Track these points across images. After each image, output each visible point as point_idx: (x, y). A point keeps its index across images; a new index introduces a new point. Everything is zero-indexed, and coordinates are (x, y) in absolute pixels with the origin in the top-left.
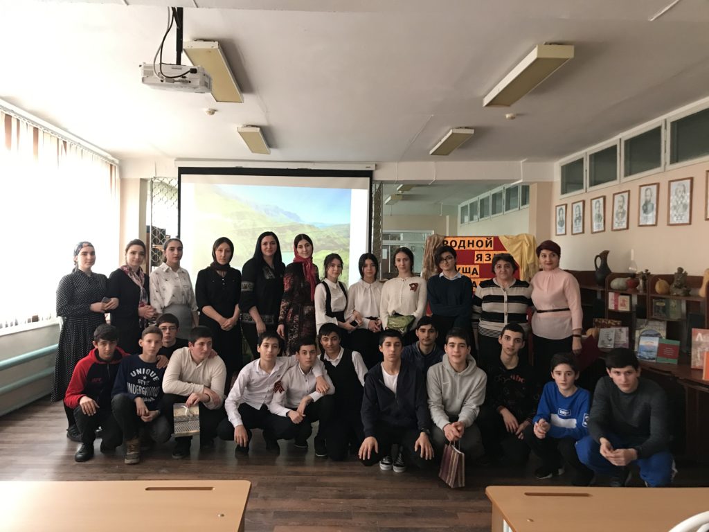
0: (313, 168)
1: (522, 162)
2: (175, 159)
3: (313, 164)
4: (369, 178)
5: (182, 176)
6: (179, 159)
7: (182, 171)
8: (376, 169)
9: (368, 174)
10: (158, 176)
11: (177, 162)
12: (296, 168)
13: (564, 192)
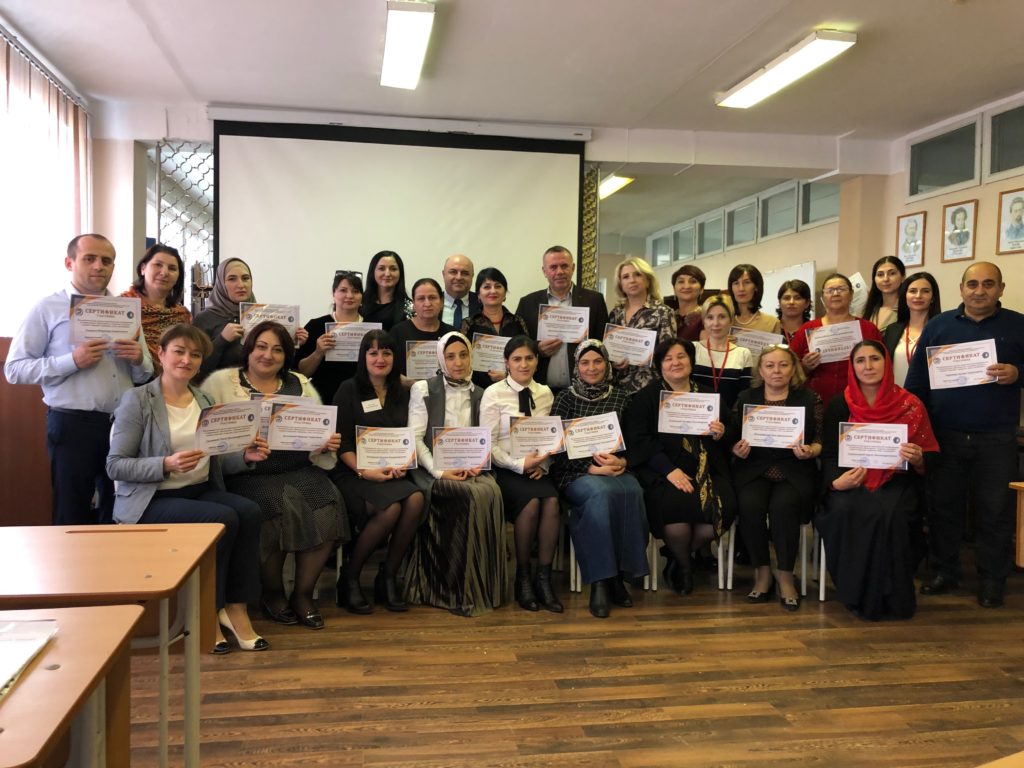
0: (477, 132)
1: (838, 138)
2: (206, 104)
3: (476, 124)
4: (577, 157)
5: (222, 138)
6: (215, 104)
7: (223, 128)
8: (592, 140)
9: (576, 147)
10: (171, 137)
11: (212, 110)
12: (445, 131)
13: (914, 191)
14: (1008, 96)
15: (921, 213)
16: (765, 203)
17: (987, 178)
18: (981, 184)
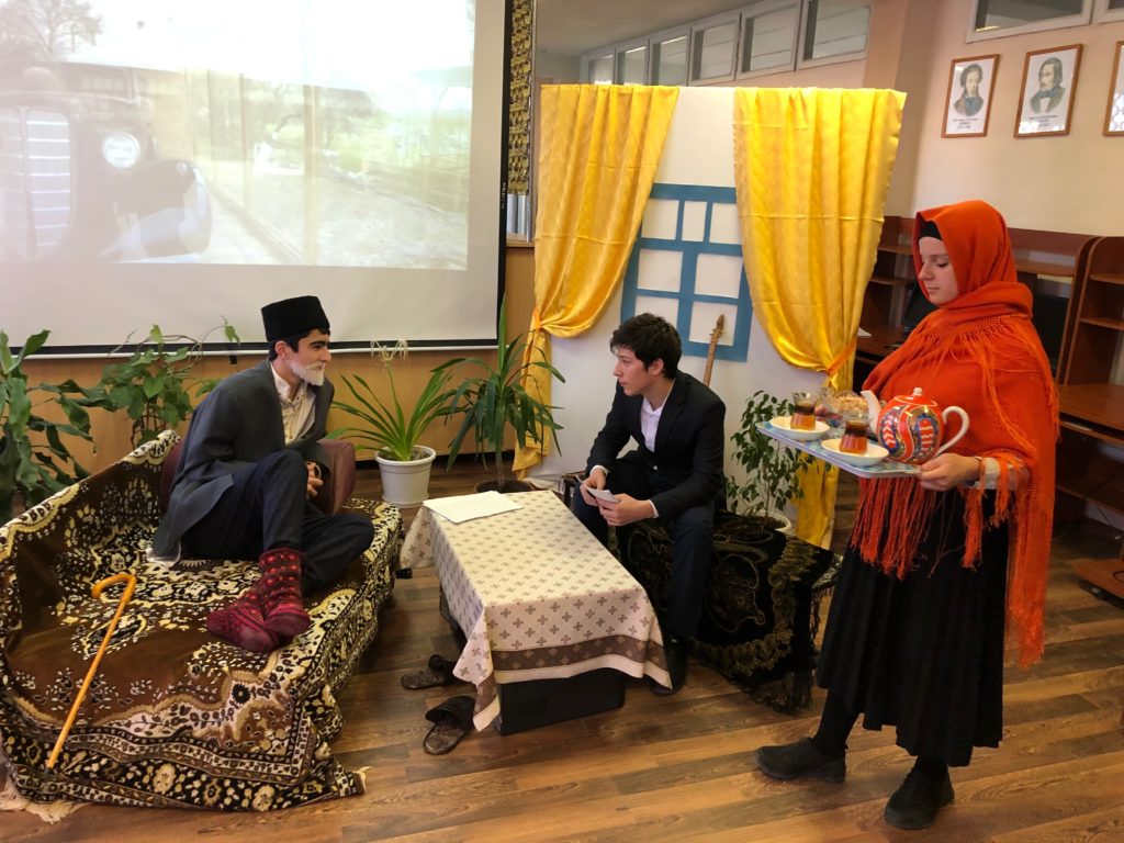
13: (980, 23)
15: (989, 57)
16: (750, 22)
17: (1102, 14)
18: (1090, 23)
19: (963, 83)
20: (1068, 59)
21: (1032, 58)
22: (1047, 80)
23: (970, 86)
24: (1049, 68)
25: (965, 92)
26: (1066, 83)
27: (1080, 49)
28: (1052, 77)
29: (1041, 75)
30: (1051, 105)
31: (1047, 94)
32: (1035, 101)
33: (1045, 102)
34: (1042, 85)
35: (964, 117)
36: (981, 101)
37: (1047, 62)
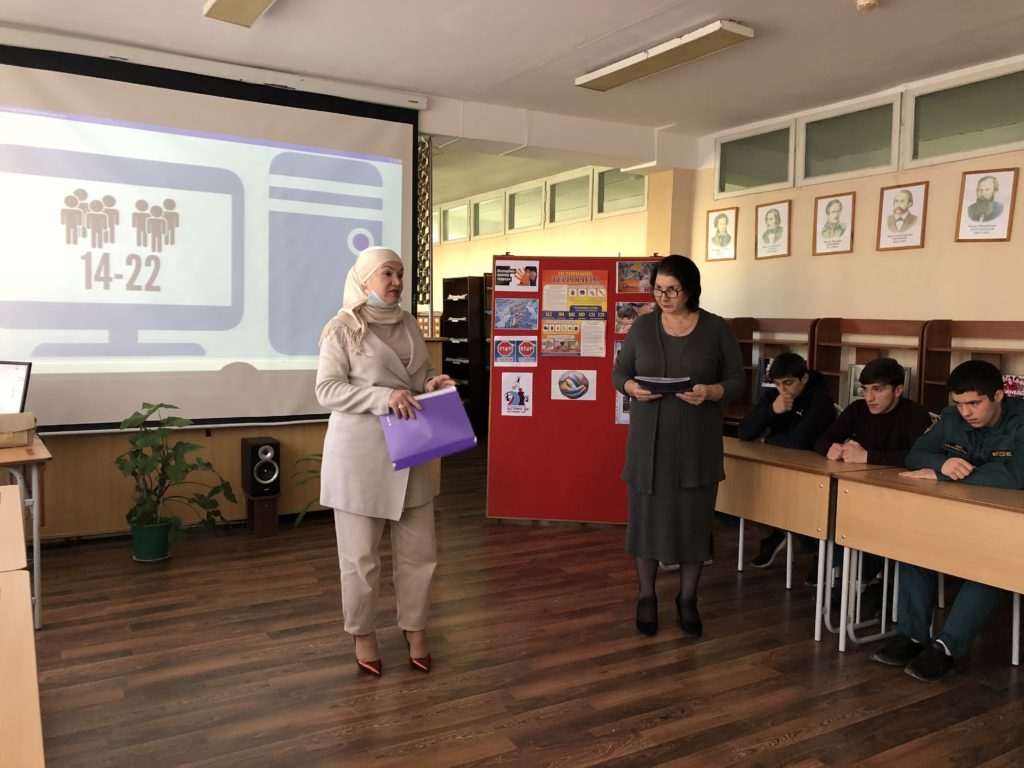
0: (299, 88)
1: (657, 129)
3: (298, 77)
4: (410, 127)
8: (426, 109)
9: (409, 116)
12: (261, 82)
13: (722, 189)
14: (823, 105)
15: (731, 208)
16: (554, 188)
17: (801, 181)
18: (794, 185)
19: (716, 225)
20: (783, 209)
21: (760, 209)
22: (772, 223)
23: (721, 227)
24: (772, 215)
25: (718, 231)
26: (784, 224)
27: (790, 202)
28: (774, 221)
29: (766, 219)
30: (776, 239)
31: (772, 231)
32: (765, 236)
33: (771, 236)
34: (769, 225)
35: (719, 247)
36: (729, 237)
37: (770, 212)
